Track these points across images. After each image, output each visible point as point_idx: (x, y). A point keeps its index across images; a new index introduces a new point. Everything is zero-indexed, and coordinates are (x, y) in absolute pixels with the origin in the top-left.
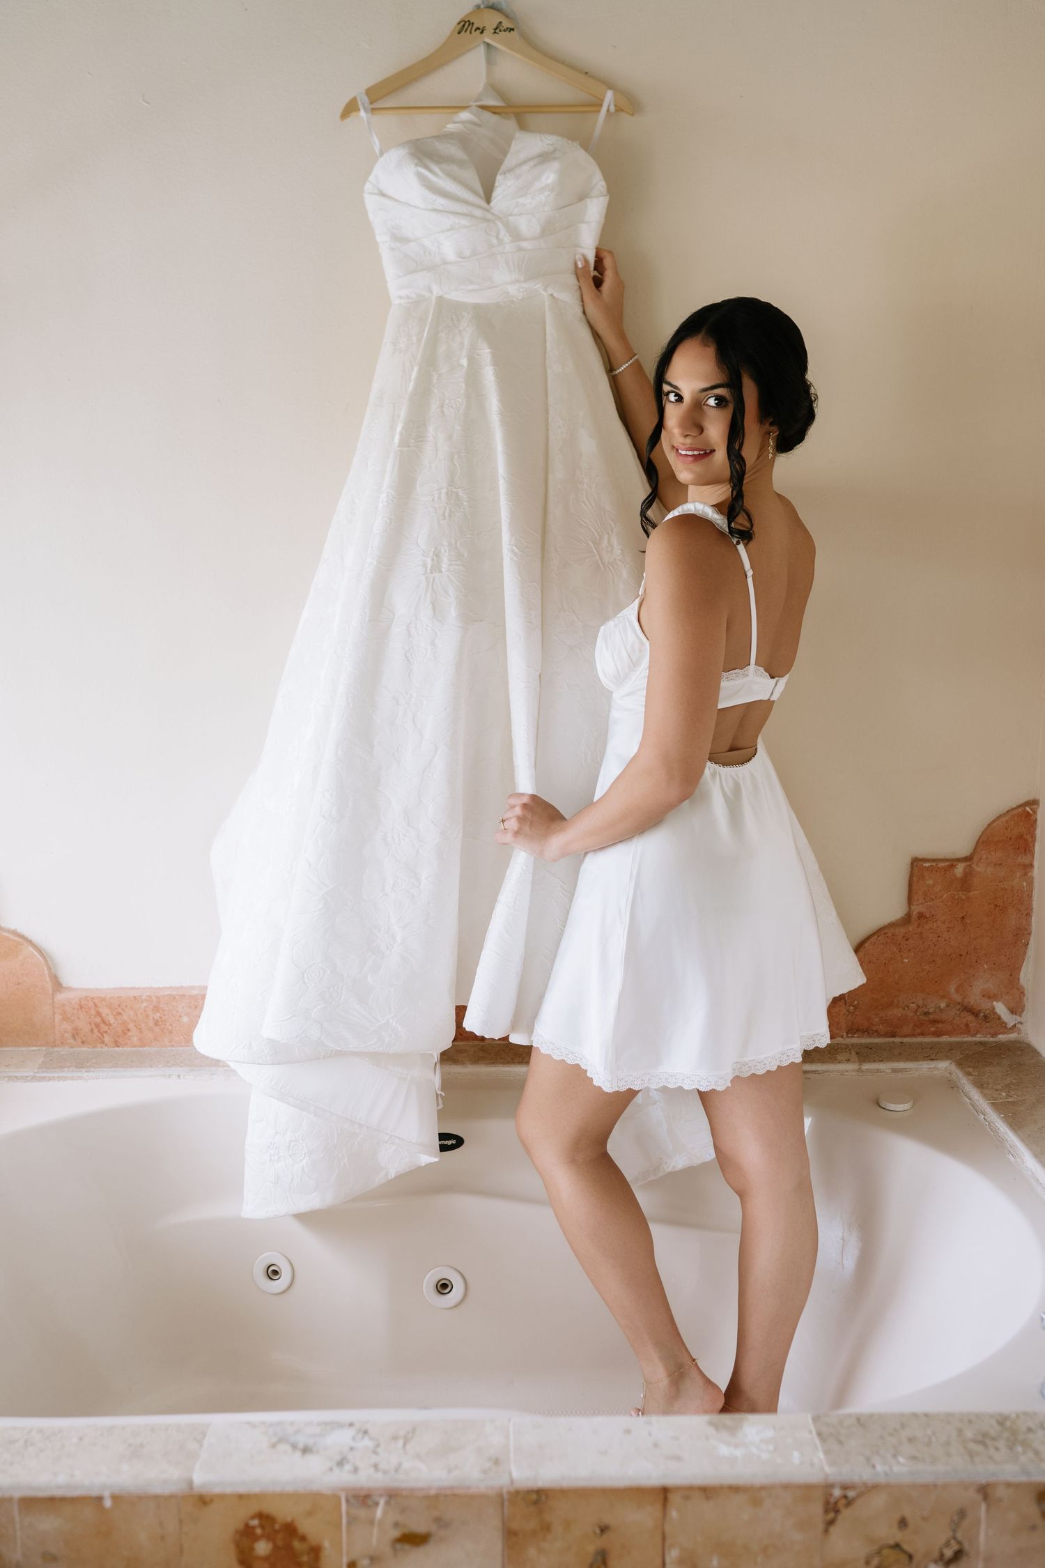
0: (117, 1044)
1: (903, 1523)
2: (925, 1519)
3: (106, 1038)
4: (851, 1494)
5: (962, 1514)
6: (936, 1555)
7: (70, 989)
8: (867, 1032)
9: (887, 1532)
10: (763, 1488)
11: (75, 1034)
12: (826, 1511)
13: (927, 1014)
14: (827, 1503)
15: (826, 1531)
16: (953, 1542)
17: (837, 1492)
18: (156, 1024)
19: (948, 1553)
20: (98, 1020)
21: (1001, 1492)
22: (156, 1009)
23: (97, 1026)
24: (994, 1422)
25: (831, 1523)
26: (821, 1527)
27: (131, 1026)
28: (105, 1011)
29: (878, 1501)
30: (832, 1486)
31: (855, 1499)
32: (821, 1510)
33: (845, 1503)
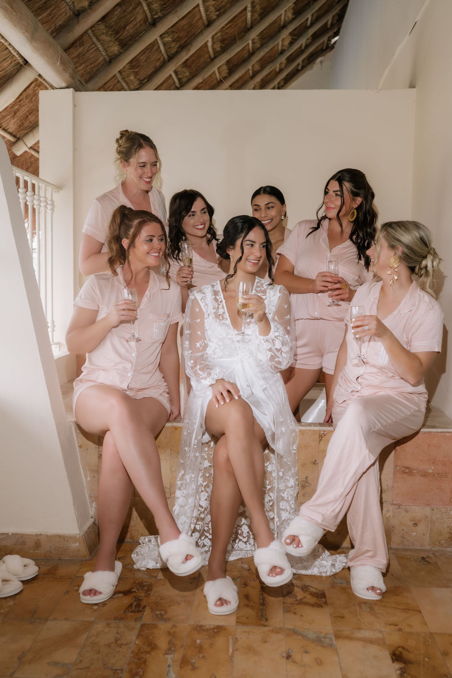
4: (325, 433)
10: (304, 431)
12: (320, 437)
14: (320, 435)
17: (322, 433)
25: (321, 440)
26: (318, 441)
30: (321, 431)
31: (326, 434)
32: (318, 437)
33: (324, 435)
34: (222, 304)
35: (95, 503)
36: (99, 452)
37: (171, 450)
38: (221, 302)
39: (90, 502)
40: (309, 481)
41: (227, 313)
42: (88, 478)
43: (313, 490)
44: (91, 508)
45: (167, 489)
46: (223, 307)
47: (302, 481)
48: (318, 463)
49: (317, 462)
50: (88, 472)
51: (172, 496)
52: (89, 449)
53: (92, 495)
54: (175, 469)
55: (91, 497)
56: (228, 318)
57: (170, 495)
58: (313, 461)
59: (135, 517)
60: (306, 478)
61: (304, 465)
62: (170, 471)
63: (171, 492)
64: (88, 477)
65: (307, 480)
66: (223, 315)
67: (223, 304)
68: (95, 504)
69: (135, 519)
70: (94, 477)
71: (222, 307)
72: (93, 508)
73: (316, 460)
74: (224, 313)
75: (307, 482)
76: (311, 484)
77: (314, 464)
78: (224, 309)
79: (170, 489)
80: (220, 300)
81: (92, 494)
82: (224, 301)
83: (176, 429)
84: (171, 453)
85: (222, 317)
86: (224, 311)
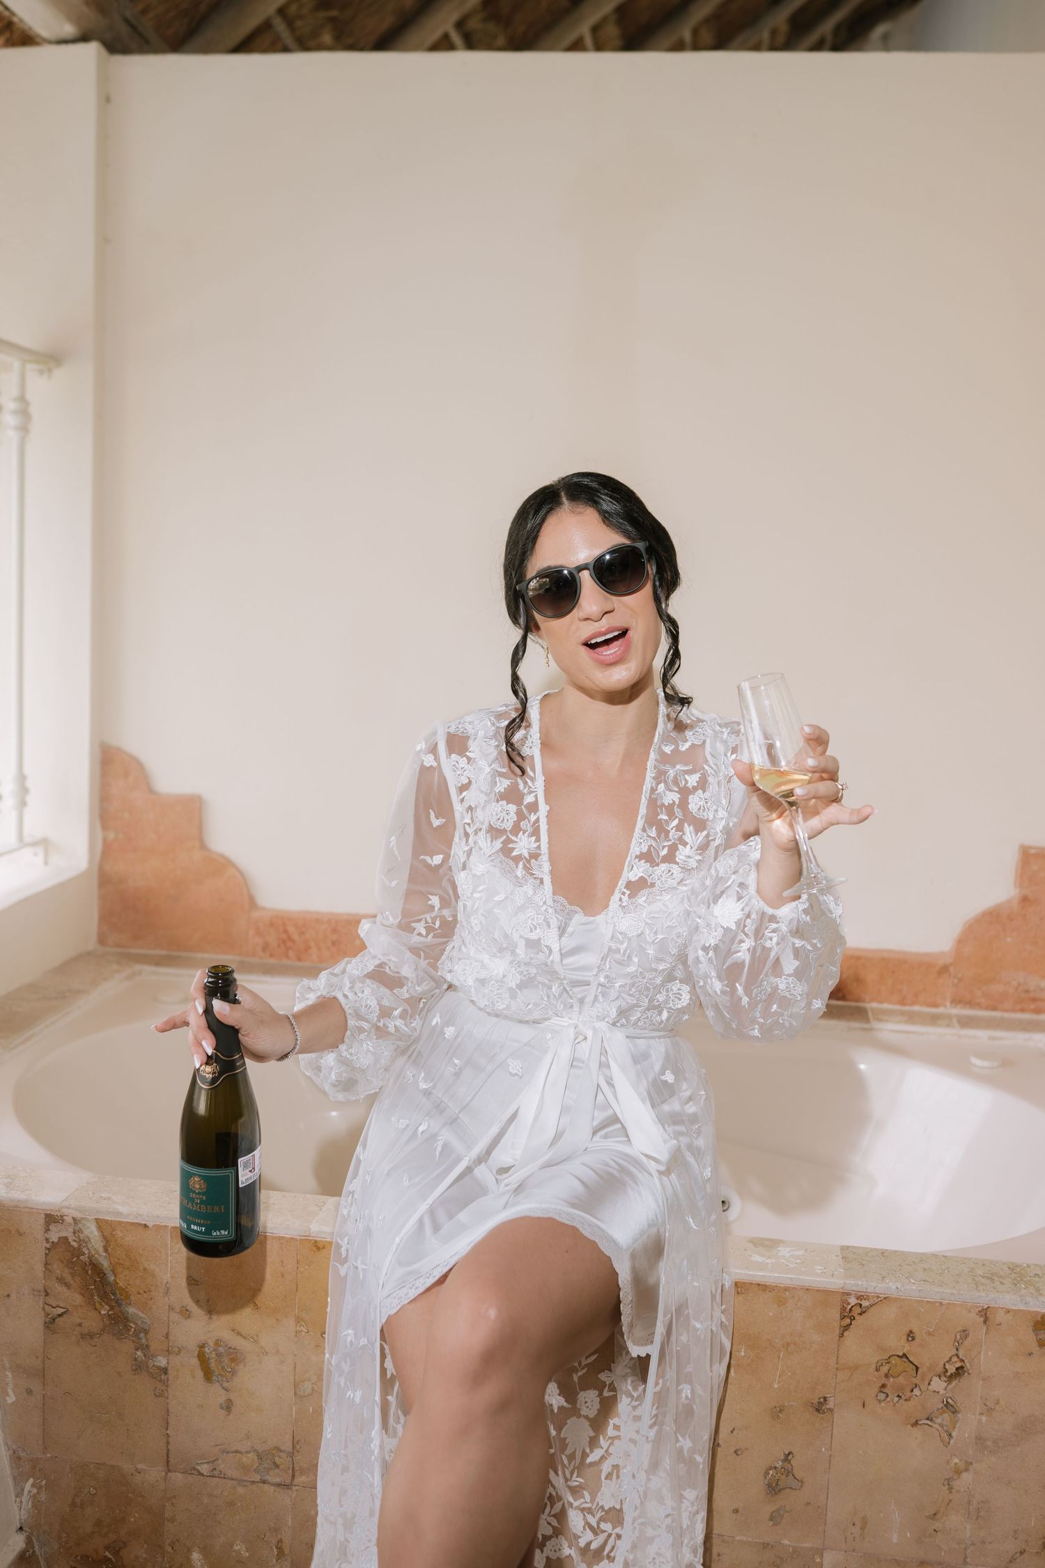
0: (299, 959)
1: (911, 1336)
2: (929, 1334)
3: (291, 954)
4: (865, 1303)
5: (965, 1333)
6: (940, 1369)
7: (264, 909)
8: (970, 1003)
9: (897, 1343)
10: (786, 1289)
11: (265, 947)
12: (843, 1318)
13: (1027, 991)
14: (843, 1309)
15: (842, 1335)
16: (955, 1359)
17: (853, 1301)
18: (334, 943)
19: (951, 1369)
20: (284, 936)
21: (1000, 1317)
22: (335, 931)
23: (284, 941)
24: (1005, 1267)
25: (847, 1328)
26: (837, 1332)
27: (312, 944)
28: (291, 929)
29: (888, 1313)
30: (849, 1294)
31: (868, 1308)
32: (838, 1316)
33: (859, 1310)
34: (533, 818)
35: (31, 1481)
36: (47, 1307)
37: (298, 1320)
38: (534, 807)
39: (15, 1478)
40: (795, 1471)
41: (545, 858)
42: (7, 1395)
43: (808, 1504)
44: (17, 1496)
45: (283, 1455)
46: (536, 832)
47: (771, 1468)
48: (831, 1410)
49: (831, 1404)
50: (9, 1374)
51: (300, 1479)
52: (13, 1296)
53: (23, 1454)
54: (313, 1389)
55: (19, 1458)
56: (547, 880)
57: (293, 1476)
58: (815, 1401)
59: (168, 1541)
60: (787, 1457)
61: (781, 1411)
62: (295, 1393)
63: (297, 1468)
64: (10, 1392)
65: (787, 1466)
66: (529, 862)
67: (537, 820)
68: (33, 1485)
69: (170, 1549)
70: (29, 1392)
71: (530, 830)
72: (24, 1499)
73: (825, 1399)
74: (535, 856)
75: (789, 1472)
76: (802, 1482)
77: (818, 1410)
78: (538, 840)
79: (291, 1455)
80: (529, 799)
81: (24, 1450)
82: (543, 809)
83: (318, 1249)
84: (301, 1331)
85: (525, 867)
86: (539, 847)
